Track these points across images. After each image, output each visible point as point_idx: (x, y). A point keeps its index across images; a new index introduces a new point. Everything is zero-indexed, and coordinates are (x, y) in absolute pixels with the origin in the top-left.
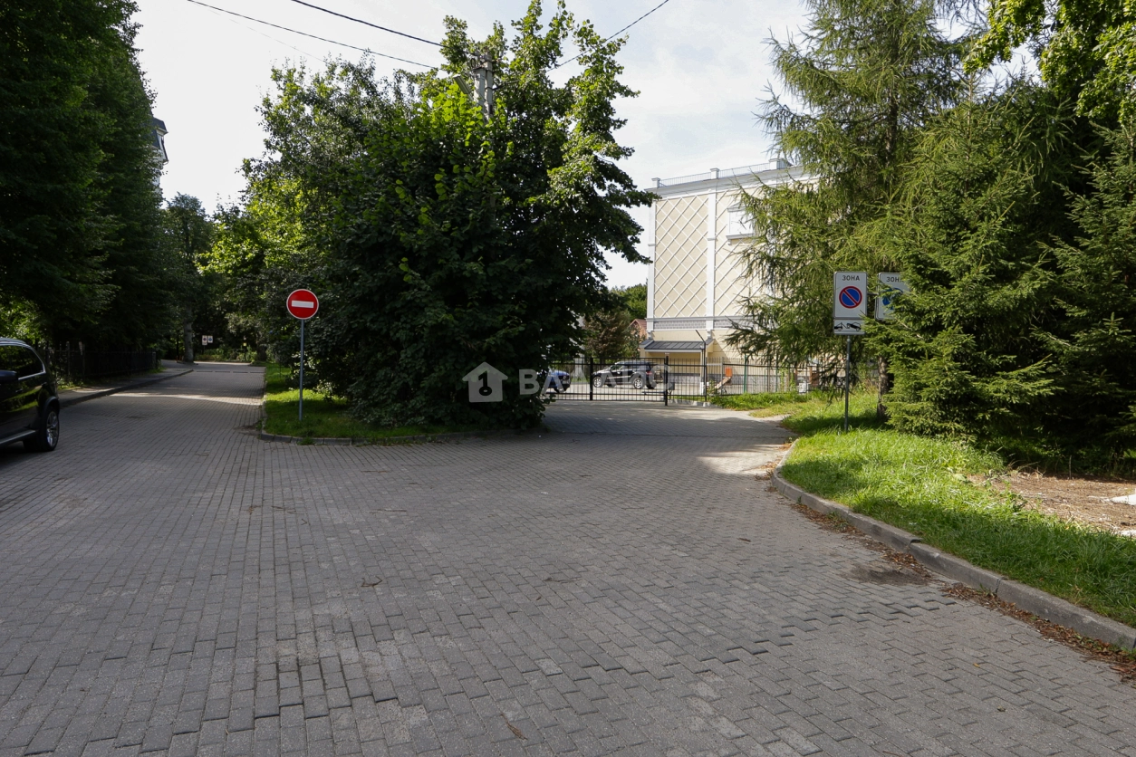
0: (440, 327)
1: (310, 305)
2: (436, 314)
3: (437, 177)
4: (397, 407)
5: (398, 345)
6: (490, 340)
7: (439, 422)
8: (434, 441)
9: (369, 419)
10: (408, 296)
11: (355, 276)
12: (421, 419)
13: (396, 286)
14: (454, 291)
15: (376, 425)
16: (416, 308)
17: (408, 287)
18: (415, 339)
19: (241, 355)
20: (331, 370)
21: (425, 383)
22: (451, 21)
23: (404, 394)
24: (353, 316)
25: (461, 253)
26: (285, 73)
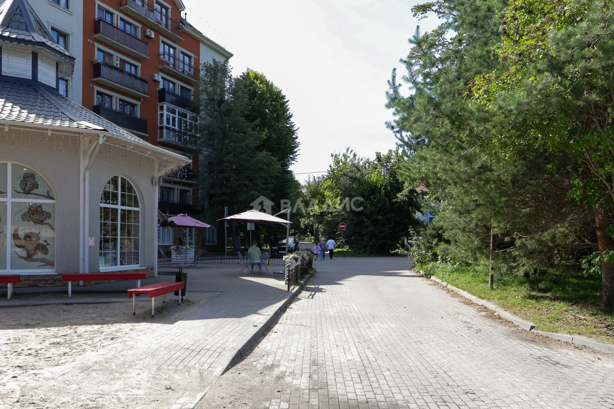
0: (372, 231)
1: (344, 226)
2: (371, 228)
3: (372, 197)
4: (363, 249)
5: (364, 235)
6: (383, 234)
7: (373, 253)
8: (371, 257)
9: (357, 252)
10: (365, 224)
11: (354, 220)
12: (368, 252)
13: (362, 222)
14: (376, 222)
15: (359, 253)
16: (367, 227)
17: (365, 222)
18: (368, 234)
19: (307, 238)
20: (348, 243)
21: (370, 244)
22: (377, 153)
23: (366, 247)
24: (354, 229)
25: (378, 213)
26: (334, 155)
